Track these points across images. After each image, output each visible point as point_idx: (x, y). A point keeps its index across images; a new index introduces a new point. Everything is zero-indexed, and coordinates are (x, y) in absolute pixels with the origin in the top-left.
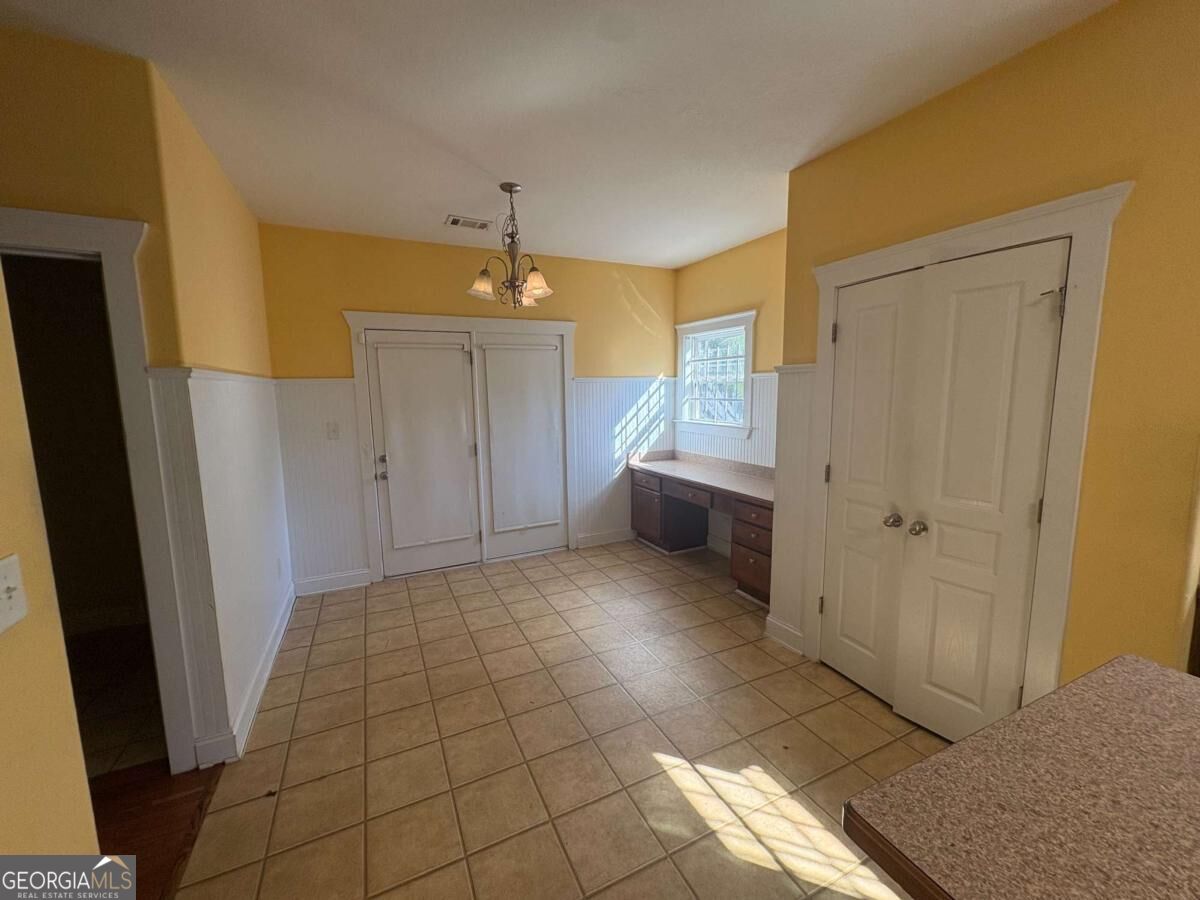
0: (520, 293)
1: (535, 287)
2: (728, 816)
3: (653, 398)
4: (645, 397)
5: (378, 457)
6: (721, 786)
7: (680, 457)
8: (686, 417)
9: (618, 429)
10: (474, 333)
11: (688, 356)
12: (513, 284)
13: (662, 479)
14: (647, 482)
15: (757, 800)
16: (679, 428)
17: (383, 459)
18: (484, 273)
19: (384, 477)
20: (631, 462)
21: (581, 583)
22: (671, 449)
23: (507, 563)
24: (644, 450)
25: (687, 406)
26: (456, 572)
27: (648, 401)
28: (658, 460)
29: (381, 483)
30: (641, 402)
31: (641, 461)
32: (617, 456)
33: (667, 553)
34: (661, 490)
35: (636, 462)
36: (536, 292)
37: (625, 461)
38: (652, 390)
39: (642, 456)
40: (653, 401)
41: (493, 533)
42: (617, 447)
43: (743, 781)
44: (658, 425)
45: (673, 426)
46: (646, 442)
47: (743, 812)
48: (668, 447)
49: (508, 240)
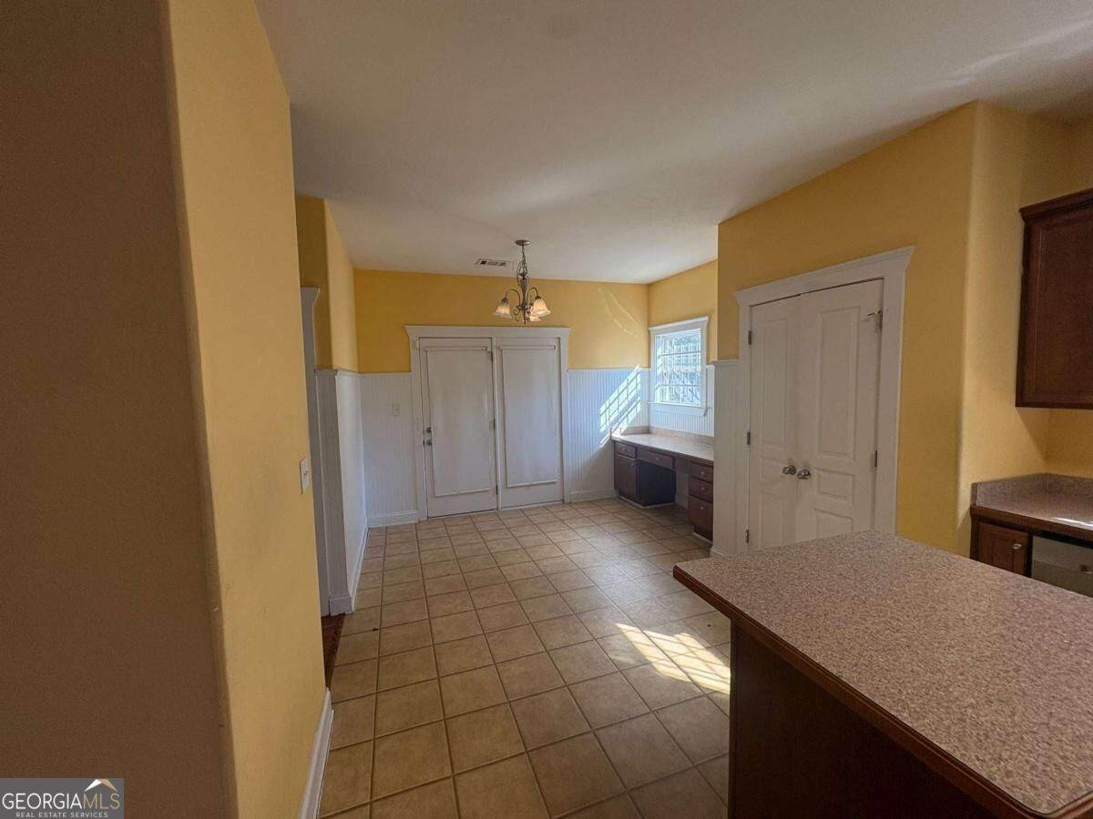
0: (529, 313)
1: (539, 310)
2: (661, 655)
3: (631, 386)
4: (625, 383)
5: (425, 428)
6: (658, 642)
7: (654, 431)
8: (658, 400)
9: (603, 409)
10: (494, 340)
11: (659, 351)
12: (524, 307)
13: (636, 448)
14: (625, 450)
15: (683, 650)
16: (652, 409)
17: (429, 431)
18: (505, 301)
19: (430, 443)
20: (613, 435)
21: (573, 525)
22: (647, 425)
23: (517, 511)
24: (624, 426)
25: (658, 391)
26: (479, 516)
27: (627, 387)
28: (635, 434)
29: (428, 447)
30: (621, 388)
31: (622, 435)
32: (602, 430)
33: (642, 507)
34: (636, 456)
35: (617, 435)
36: (540, 313)
37: (608, 435)
38: (630, 378)
39: (623, 430)
40: (631, 388)
41: (506, 487)
42: (602, 423)
43: (675, 640)
44: (636, 405)
45: (648, 406)
46: (626, 420)
47: (671, 655)
48: (643, 423)
49: (521, 277)
